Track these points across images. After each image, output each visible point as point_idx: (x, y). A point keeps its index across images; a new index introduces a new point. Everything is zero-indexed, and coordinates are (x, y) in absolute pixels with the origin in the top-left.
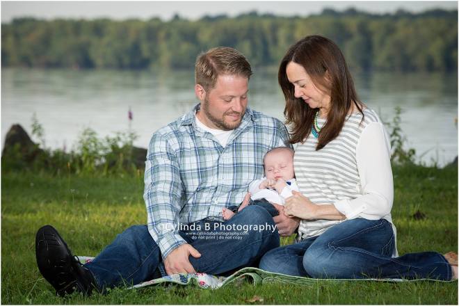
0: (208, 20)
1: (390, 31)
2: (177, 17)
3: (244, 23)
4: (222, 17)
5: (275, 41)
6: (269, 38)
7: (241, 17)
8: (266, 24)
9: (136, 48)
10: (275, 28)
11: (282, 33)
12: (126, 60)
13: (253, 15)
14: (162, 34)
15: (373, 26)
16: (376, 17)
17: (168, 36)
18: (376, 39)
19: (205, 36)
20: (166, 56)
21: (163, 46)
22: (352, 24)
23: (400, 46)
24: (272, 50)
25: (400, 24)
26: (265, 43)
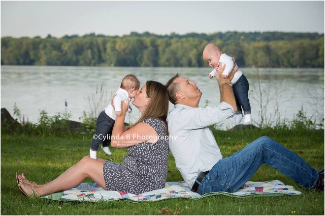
0: (67, 38)
1: (168, 45)
2: (49, 36)
3: (87, 40)
4: (75, 36)
5: (105, 49)
6: (101, 48)
7: (85, 36)
8: (100, 40)
9: (27, 54)
10: (104, 43)
11: (109, 46)
12: (21, 61)
13: (92, 35)
14: (41, 46)
15: (159, 42)
16: (160, 37)
17: (45, 47)
18: (160, 49)
19: (65, 47)
20: (44, 58)
21: (42, 52)
22: (147, 41)
23: (174, 53)
24: (103, 54)
25: (173, 41)
26: (99, 51)
